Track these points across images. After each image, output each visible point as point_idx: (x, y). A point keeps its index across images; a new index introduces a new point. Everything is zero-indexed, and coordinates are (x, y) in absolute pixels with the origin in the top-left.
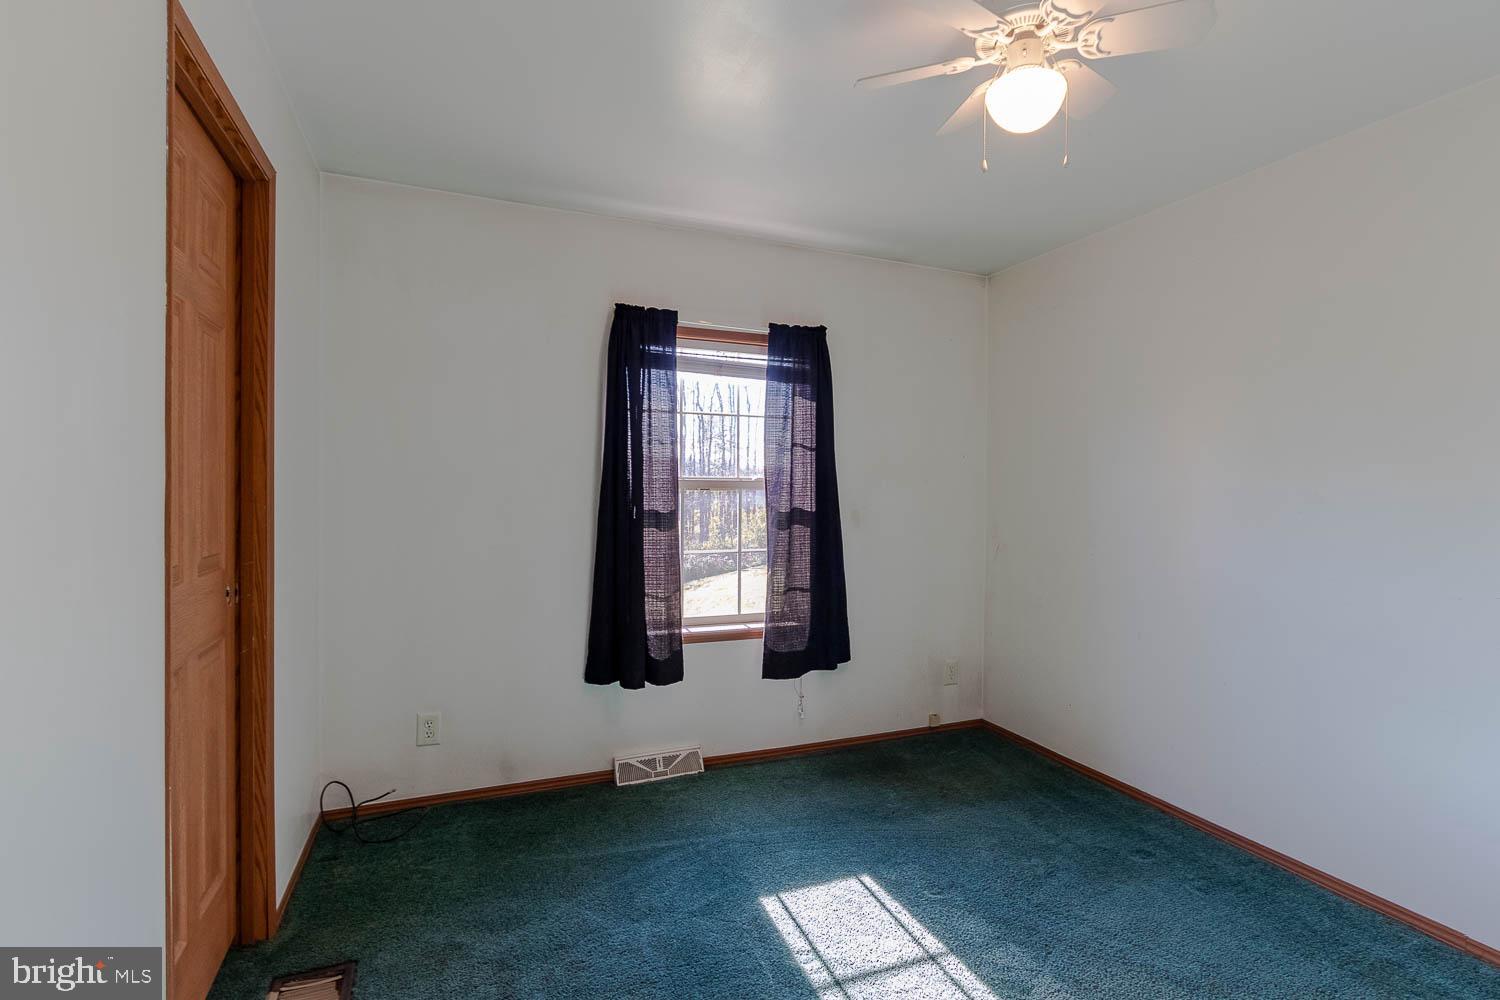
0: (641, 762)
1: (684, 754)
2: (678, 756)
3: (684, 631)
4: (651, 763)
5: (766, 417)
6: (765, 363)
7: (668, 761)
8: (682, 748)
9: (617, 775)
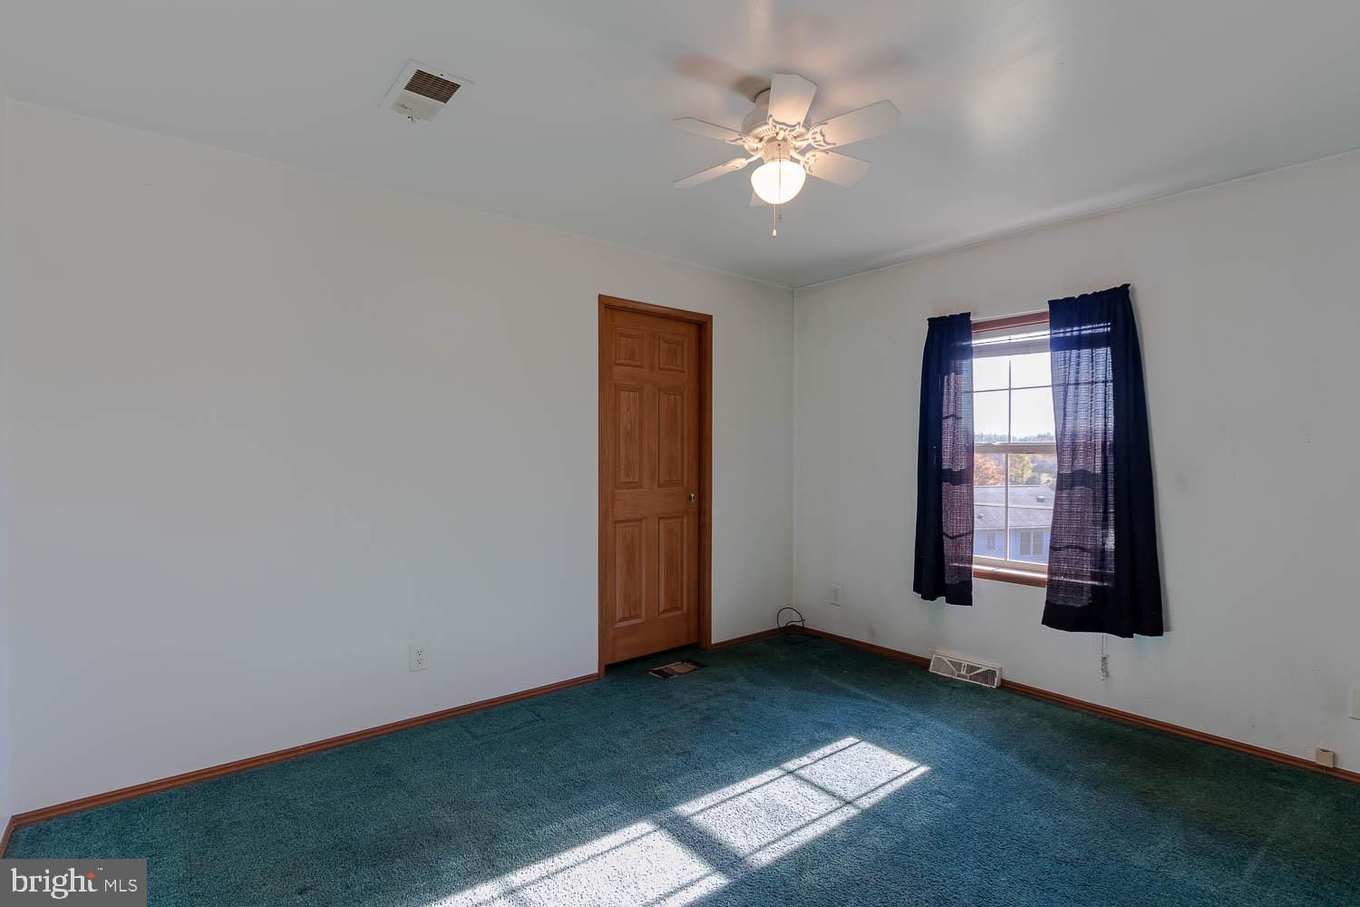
0: (951, 662)
1: (984, 669)
2: (979, 668)
3: (974, 567)
4: (958, 665)
5: (1053, 386)
6: (1049, 337)
7: (971, 669)
8: (985, 664)
9: (932, 663)
